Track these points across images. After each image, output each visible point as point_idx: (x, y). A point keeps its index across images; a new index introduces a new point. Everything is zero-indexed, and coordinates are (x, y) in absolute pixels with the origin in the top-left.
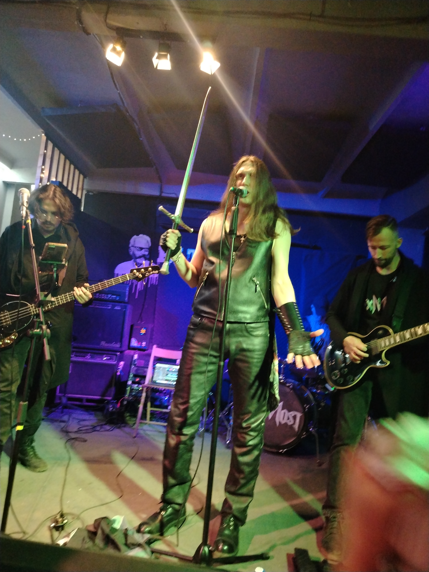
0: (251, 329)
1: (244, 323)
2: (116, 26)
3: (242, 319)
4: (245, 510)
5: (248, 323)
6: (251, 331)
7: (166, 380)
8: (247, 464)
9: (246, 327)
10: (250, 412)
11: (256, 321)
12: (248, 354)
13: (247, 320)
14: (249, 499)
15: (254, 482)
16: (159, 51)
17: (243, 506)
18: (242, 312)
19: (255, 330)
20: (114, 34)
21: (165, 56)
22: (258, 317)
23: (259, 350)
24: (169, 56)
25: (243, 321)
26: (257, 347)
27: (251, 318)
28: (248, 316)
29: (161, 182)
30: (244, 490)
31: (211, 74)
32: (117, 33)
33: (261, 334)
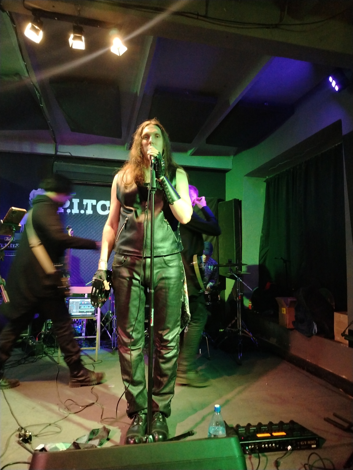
0: (168, 262)
1: (163, 256)
2: (32, 7)
3: (161, 253)
4: (168, 405)
5: (165, 256)
6: (168, 263)
7: (80, 312)
8: (169, 369)
9: (164, 260)
10: (168, 328)
11: (171, 253)
12: (167, 281)
13: (165, 253)
14: (172, 395)
15: (173, 382)
16: (75, 32)
17: (167, 402)
18: (160, 248)
19: (171, 262)
20: (30, 13)
21: (80, 38)
22: (173, 250)
23: (174, 278)
24: (83, 38)
25: (162, 254)
26: (173, 275)
27: (167, 251)
28: (165, 250)
29: (56, 142)
30: (166, 390)
31: (120, 55)
32: (33, 14)
33: (176, 265)
